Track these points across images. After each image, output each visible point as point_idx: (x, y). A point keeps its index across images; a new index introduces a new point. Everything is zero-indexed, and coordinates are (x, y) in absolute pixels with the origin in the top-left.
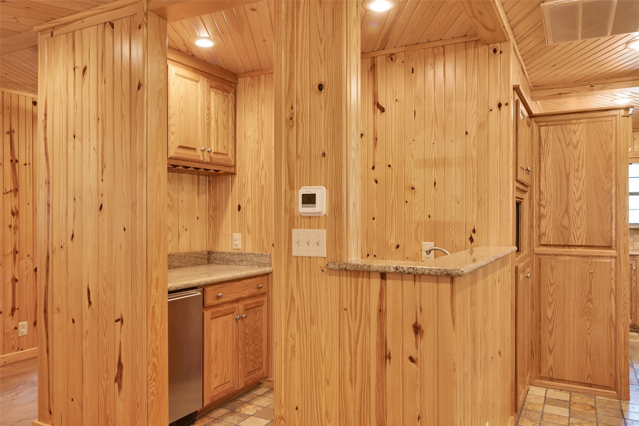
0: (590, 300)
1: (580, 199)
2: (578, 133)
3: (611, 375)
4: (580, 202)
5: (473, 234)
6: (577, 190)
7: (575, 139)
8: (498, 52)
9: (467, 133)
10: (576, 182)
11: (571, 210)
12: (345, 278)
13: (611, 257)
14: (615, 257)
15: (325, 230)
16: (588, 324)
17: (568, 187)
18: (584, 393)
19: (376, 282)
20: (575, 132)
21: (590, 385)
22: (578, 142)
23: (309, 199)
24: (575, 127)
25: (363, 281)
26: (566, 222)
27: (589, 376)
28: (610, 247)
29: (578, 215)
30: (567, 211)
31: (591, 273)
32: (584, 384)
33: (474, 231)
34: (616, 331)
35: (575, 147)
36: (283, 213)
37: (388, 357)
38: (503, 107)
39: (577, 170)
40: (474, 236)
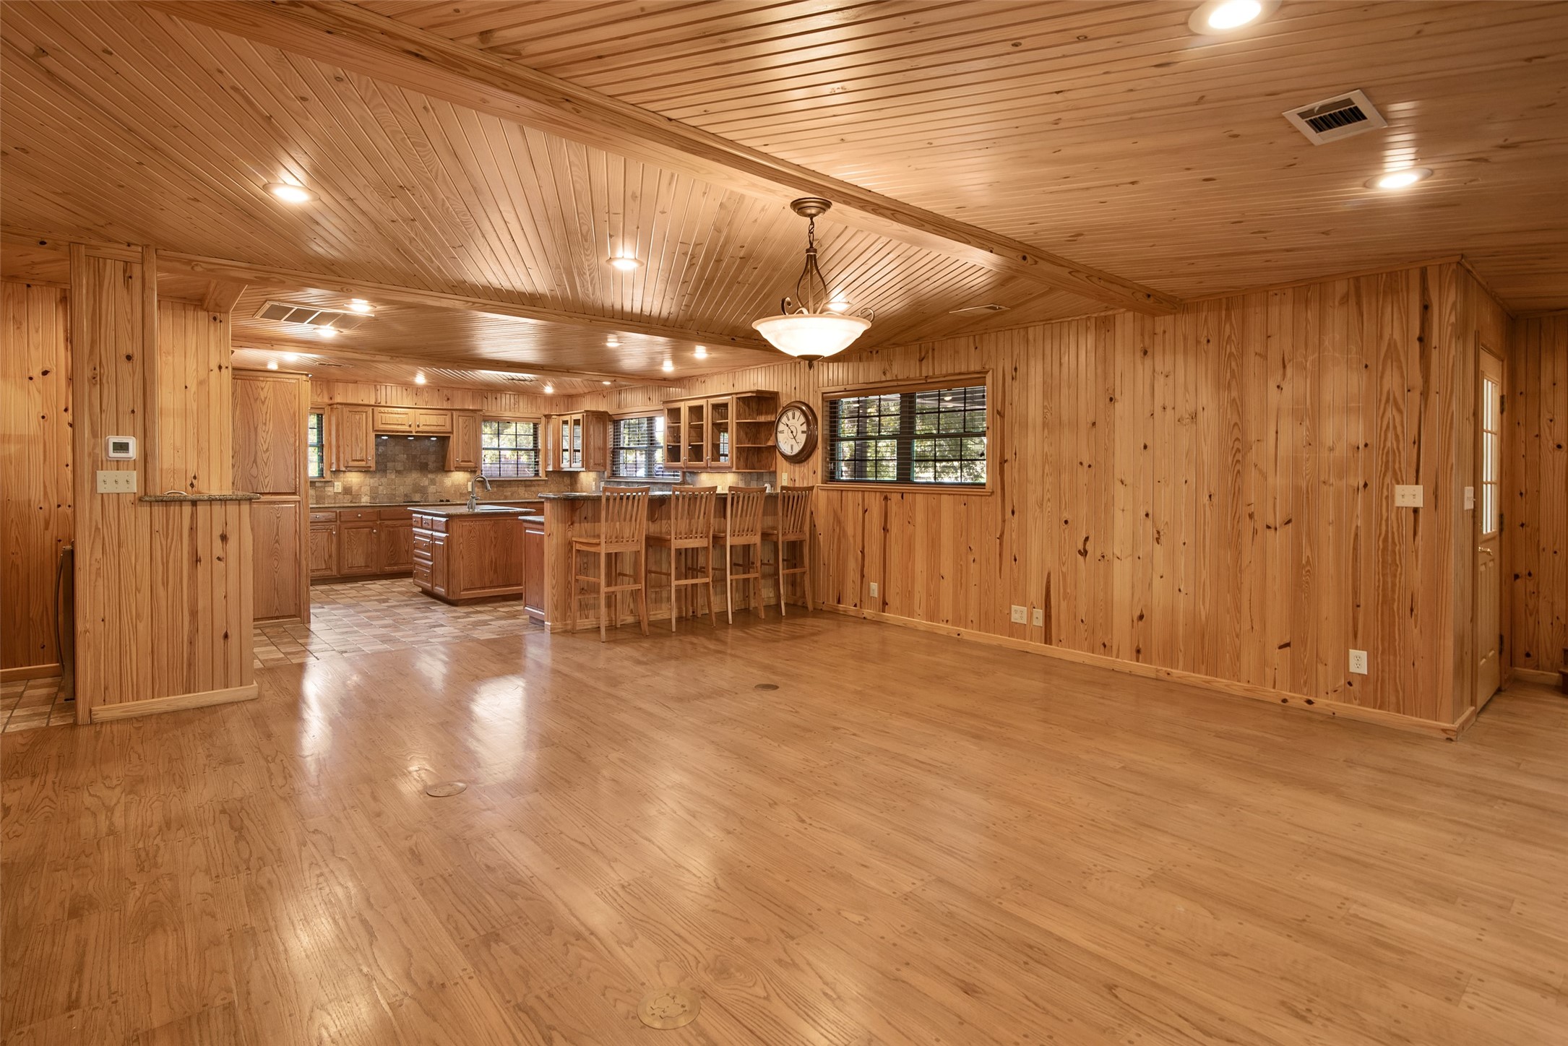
0: (277, 542)
1: (267, 450)
2: (265, 390)
3: (296, 604)
4: (268, 454)
5: (194, 481)
6: (265, 442)
7: (263, 395)
8: (218, 321)
9: (186, 387)
10: (264, 435)
11: (259, 461)
12: (156, 508)
13: (295, 502)
14: (299, 502)
15: (135, 473)
16: (276, 563)
17: (256, 440)
18: (272, 626)
19: (187, 509)
20: (262, 389)
21: (277, 618)
22: (266, 398)
23: (122, 447)
24: (263, 384)
25: (174, 509)
26: (254, 472)
27: (277, 609)
28: (294, 494)
29: (266, 464)
30: (255, 461)
31: (278, 518)
32: (272, 618)
33: (195, 478)
34: (300, 566)
35: (263, 403)
36: (86, 458)
37: (198, 560)
38: (223, 370)
39: (265, 424)
40: (195, 482)
